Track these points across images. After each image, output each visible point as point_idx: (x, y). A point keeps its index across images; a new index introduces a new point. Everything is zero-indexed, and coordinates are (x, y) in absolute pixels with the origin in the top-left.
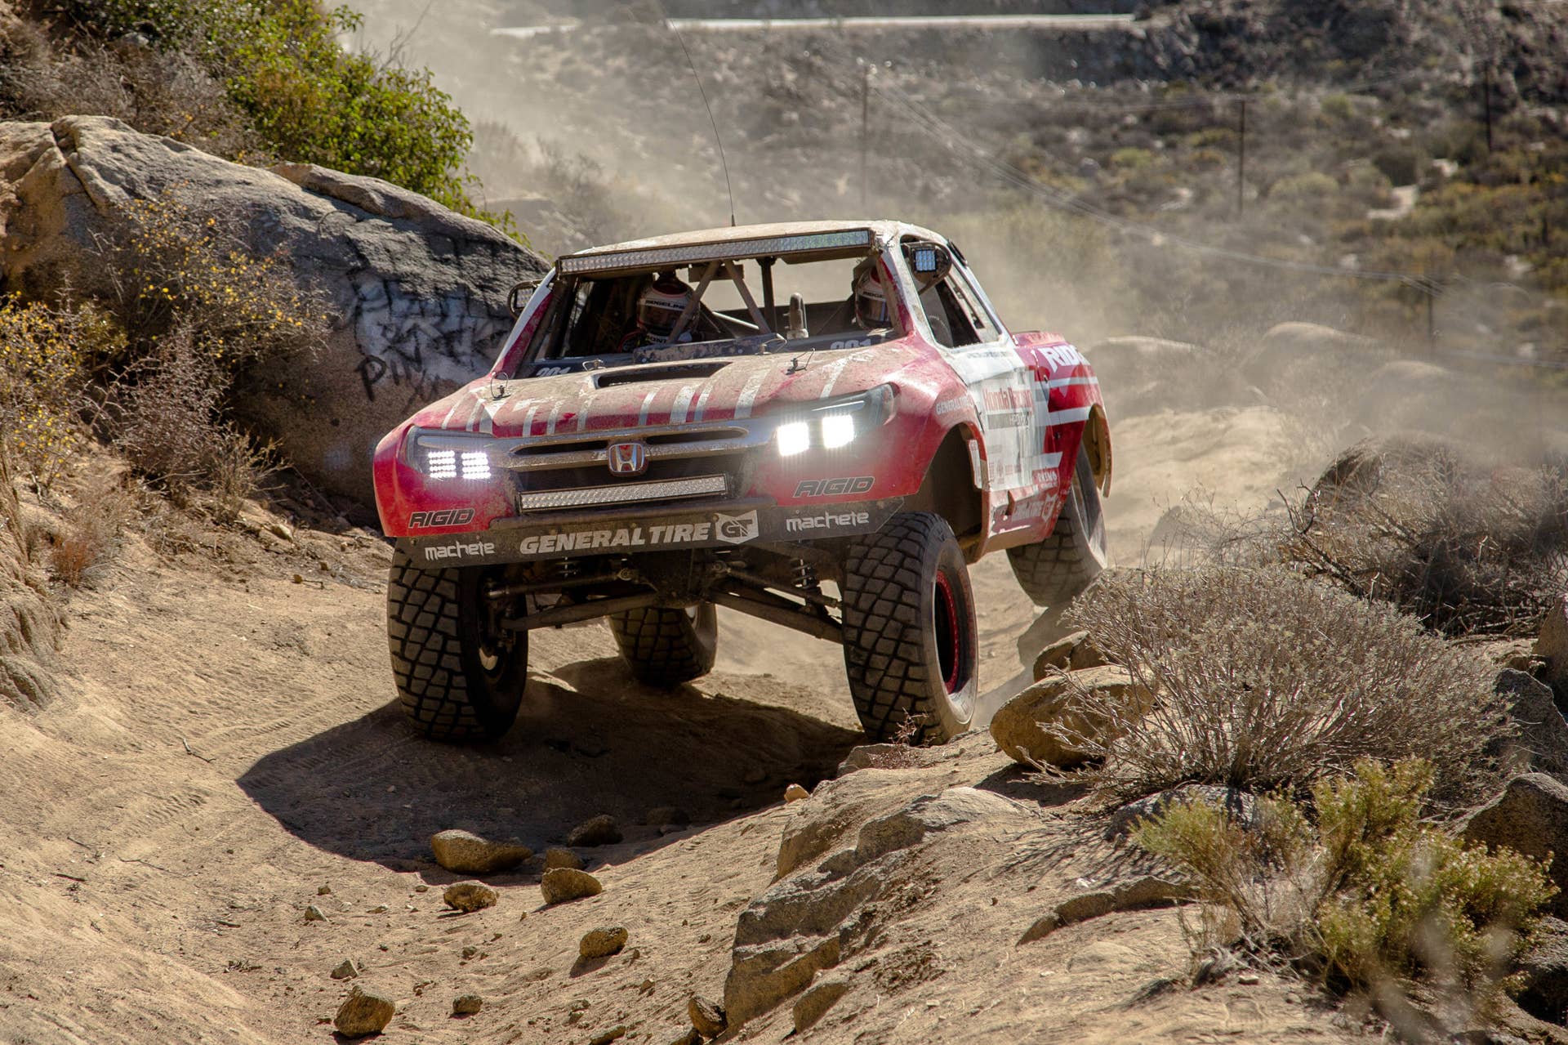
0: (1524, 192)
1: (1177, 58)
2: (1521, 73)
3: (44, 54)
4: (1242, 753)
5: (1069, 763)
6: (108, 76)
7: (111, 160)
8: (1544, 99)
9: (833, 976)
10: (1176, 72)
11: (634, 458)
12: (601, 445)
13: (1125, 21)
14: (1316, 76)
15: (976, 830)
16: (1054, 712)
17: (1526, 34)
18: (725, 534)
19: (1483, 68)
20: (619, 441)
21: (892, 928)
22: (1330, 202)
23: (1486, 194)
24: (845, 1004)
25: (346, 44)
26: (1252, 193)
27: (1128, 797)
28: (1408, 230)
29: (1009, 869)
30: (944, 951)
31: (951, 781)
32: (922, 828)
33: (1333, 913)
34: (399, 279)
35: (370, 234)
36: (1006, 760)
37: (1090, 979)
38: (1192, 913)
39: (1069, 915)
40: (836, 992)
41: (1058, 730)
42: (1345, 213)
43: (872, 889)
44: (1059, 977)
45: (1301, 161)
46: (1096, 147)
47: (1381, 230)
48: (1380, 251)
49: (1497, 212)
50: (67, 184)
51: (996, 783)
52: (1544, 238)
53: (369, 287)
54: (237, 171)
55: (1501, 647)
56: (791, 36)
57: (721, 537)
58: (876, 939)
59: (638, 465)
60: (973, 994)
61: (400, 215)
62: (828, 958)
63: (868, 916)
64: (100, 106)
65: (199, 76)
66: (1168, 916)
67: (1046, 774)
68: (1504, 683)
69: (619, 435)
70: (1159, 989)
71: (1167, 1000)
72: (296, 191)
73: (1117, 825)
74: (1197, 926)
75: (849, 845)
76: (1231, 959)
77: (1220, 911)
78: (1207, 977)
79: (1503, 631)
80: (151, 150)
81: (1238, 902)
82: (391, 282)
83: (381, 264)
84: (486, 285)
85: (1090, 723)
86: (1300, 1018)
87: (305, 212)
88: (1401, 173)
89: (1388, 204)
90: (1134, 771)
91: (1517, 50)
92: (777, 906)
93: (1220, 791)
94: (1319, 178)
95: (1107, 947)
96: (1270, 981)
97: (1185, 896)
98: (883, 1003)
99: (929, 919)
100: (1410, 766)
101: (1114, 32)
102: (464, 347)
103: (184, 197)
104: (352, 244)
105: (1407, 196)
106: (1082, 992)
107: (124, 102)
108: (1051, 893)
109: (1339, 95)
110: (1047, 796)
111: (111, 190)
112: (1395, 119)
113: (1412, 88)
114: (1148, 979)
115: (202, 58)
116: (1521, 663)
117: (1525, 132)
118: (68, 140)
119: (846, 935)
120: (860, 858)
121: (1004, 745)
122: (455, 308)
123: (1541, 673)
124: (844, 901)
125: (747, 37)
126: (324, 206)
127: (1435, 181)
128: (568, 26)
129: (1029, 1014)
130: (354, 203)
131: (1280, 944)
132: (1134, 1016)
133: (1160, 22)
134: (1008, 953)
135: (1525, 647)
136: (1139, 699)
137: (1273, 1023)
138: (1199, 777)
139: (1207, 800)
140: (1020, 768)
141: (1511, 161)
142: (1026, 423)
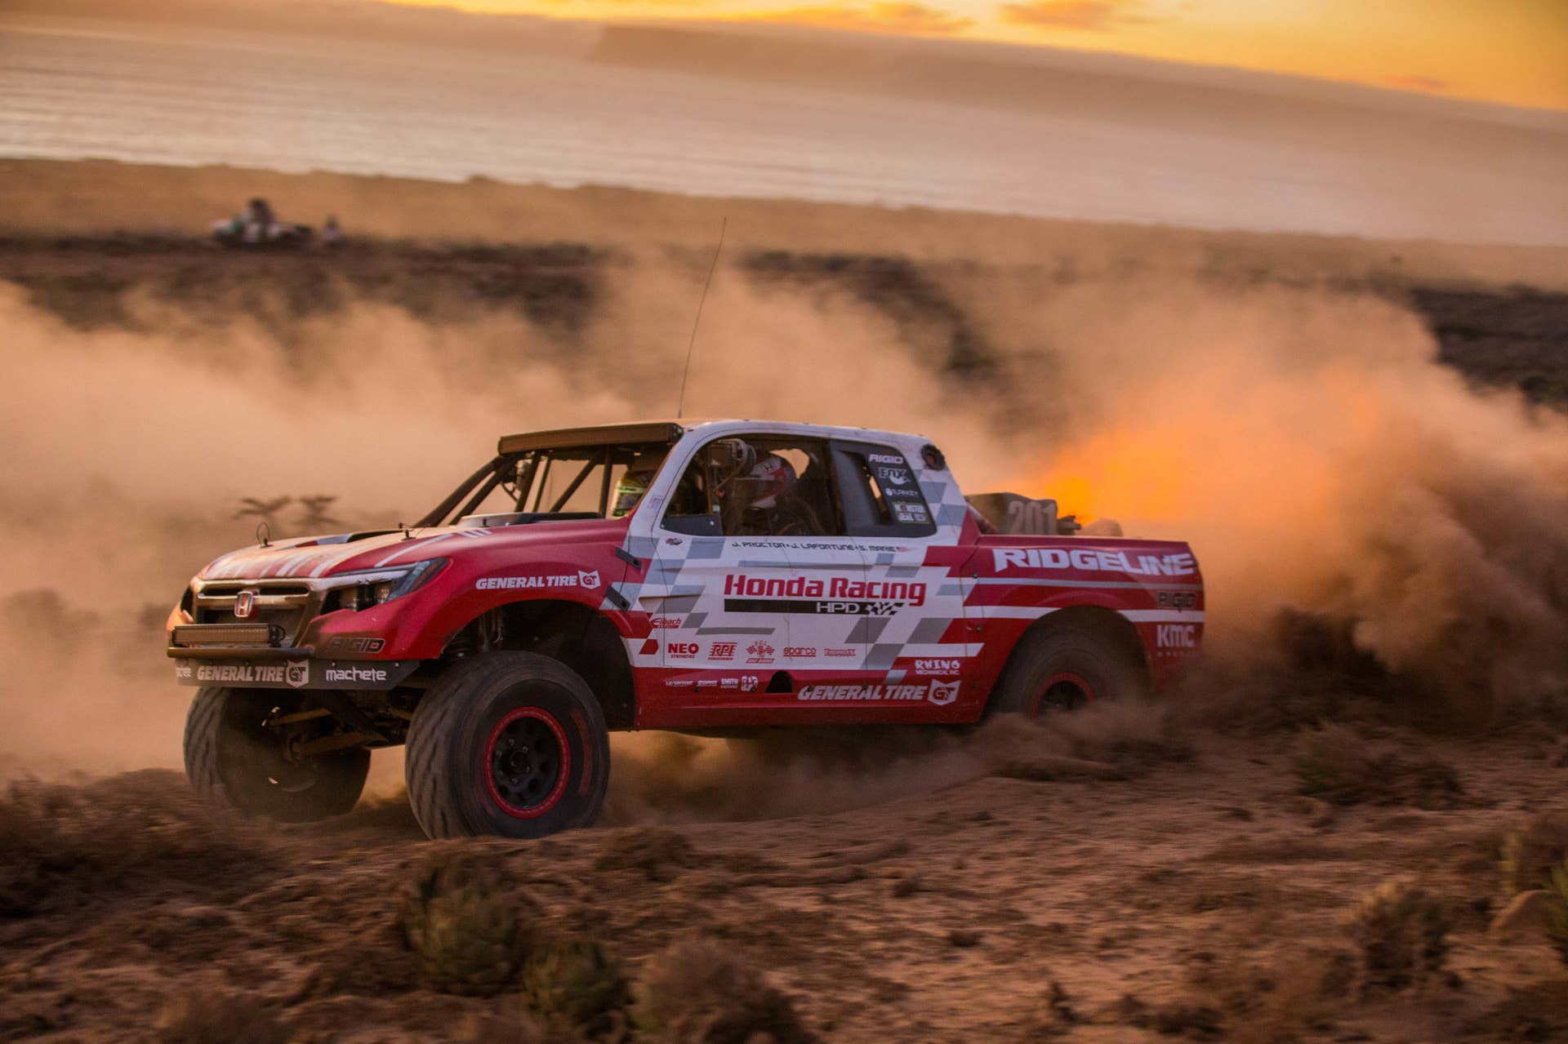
11: (247, 604)
18: (291, 678)
57: (288, 680)
59: (248, 611)
69: (247, 582)
142: (893, 613)
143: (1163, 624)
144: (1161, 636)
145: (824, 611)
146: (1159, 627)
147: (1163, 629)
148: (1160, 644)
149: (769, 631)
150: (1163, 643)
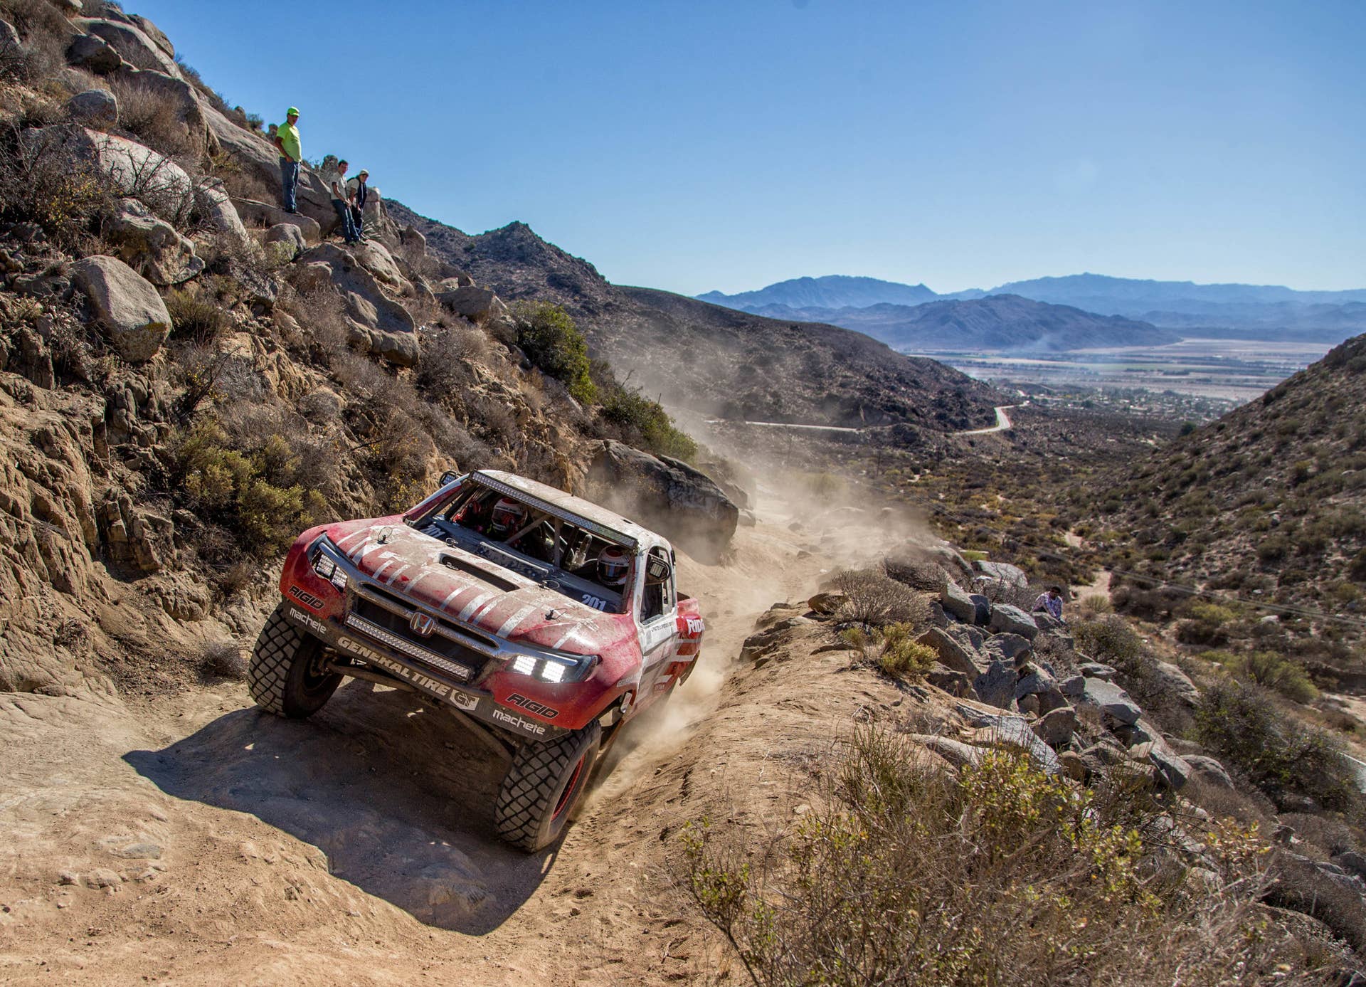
0: (946, 478)
1: (866, 440)
2: (947, 451)
3: (603, 424)
4: (867, 616)
5: (826, 613)
6: (617, 430)
7: (616, 450)
8: (952, 457)
9: (766, 657)
10: (865, 443)
11: (426, 626)
12: (413, 608)
13: (854, 430)
14: (899, 447)
15: (802, 627)
16: (824, 601)
17: (949, 441)
18: (456, 698)
19: (938, 449)
20: (423, 612)
21: (781, 647)
22: (899, 477)
23: (936, 478)
24: (768, 664)
25: (671, 425)
26: (880, 473)
27: (839, 623)
28: (917, 485)
29: (809, 637)
30: (792, 654)
31: (797, 614)
32: (790, 625)
33: (885, 657)
34: (679, 482)
35: (673, 471)
36: (811, 610)
37: (826, 665)
38: (852, 652)
39: (823, 650)
40: (766, 660)
41: (825, 606)
42: (902, 480)
43: (777, 638)
44: (818, 664)
45: (893, 466)
46: (843, 459)
47: (910, 484)
48: (910, 489)
49: (938, 482)
50: (606, 455)
51: (808, 616)
52: (949, 490)
53: (672, 483)
54: (644, 454)
55: (931, 594)
56: (774, 427)
57: (452, 699)
58: (776, 649)
59: (427, 631)
60: (797, 666)
61: (681, 468)
62: (765, 652)
63: (775, 644)
64: (616, 438)
65: (638, 431)
66: (846, 652)
67: (820, 615)
68: (932, 605)
69: (425, 608)
70: (842, 670)
71: (844, 673)
72: (657, 460)
73: (837, 628)
74: (852, 656)
75: (771, 626)
76: (860, 665)
77: (859, 653)
78: (854, 669)
79: (932, 590)
80: (625, 448)
81: (863, 651)
82: (677, 483)
83: (675, 478)
84: (699, 485)
85: (831, 605)
86: (875, 680)
87: (659, 465)
88: (916, 471)
89: (912, 478)
90: (841, 617)
91: (947, 445)
92: (753, 639)
93: (861, 624)
94: (897, 471)
95: (831, 658)
96: (869, 671)
97: (851, 648)
98: (777, 665)
99: (789, 646)
100: (908, 624)
101: (851, 432)
102: (692, 499)
103: (632, 460)
104: (669, 474)
105: (917, 477)
106: (823, 668)
107: (620, 436)
108: (818, 644)
109: (904, 452)
110: (820, 620)
111: (616, 457)
112: (916, 459)
113: (921, 452)
114: (839, 667)
115: (638, 427)
116: (935, 599)
117: (947, 464)
118: (607, 444)
119: (769, 648)
120: (774, 630)
121: (811, 606)
122: (691, 490)
123: (940, 602)
124: (770, 640)
125: (764, 427)
126: (663, 464)
127: (924, 474)
128: (722, 421)
129: (811, 672)
130: (670, 464)
131: (872, 663)
132: (836, 676)
133: (863, 431)
134: (808, 657)
135: (937, 595)
136: (843, 599)
137: (869, 681)
138: (857, 620)
139: (858, 625)
140: (814, 613)
141: (943, 471)
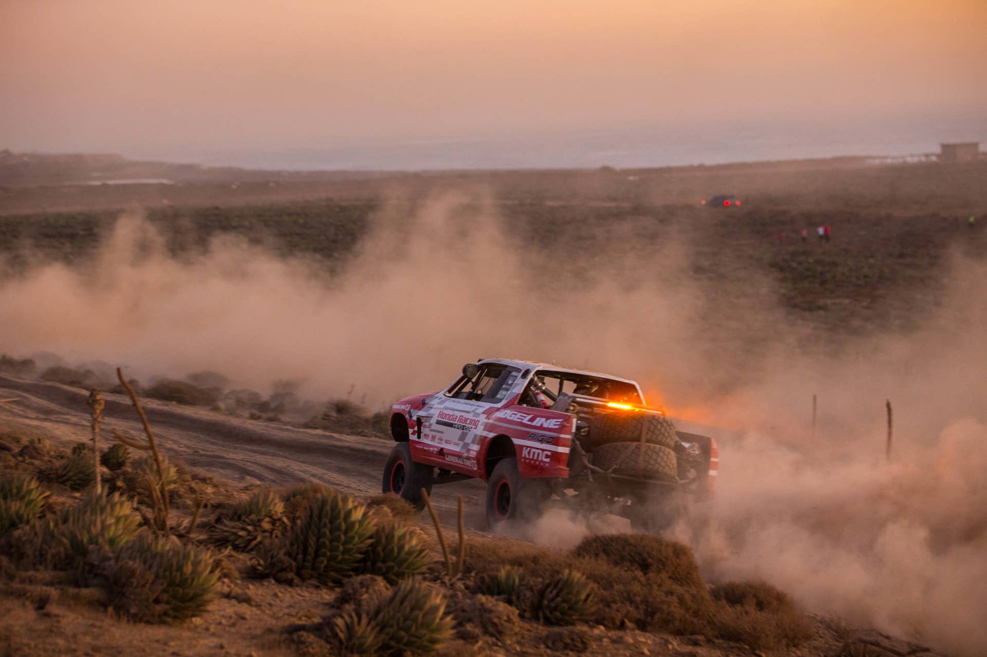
142: (470, 431)
143: (527, 447)
144: (525, 452)
145: (455, 427)
146: (525, 448)
147: (526, 449)
148: (523, 456)
149: (442, 432)
150: (525, 456)
